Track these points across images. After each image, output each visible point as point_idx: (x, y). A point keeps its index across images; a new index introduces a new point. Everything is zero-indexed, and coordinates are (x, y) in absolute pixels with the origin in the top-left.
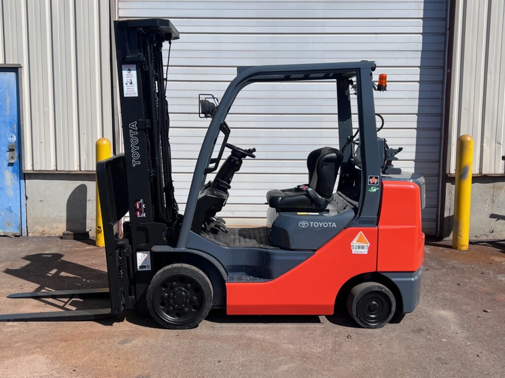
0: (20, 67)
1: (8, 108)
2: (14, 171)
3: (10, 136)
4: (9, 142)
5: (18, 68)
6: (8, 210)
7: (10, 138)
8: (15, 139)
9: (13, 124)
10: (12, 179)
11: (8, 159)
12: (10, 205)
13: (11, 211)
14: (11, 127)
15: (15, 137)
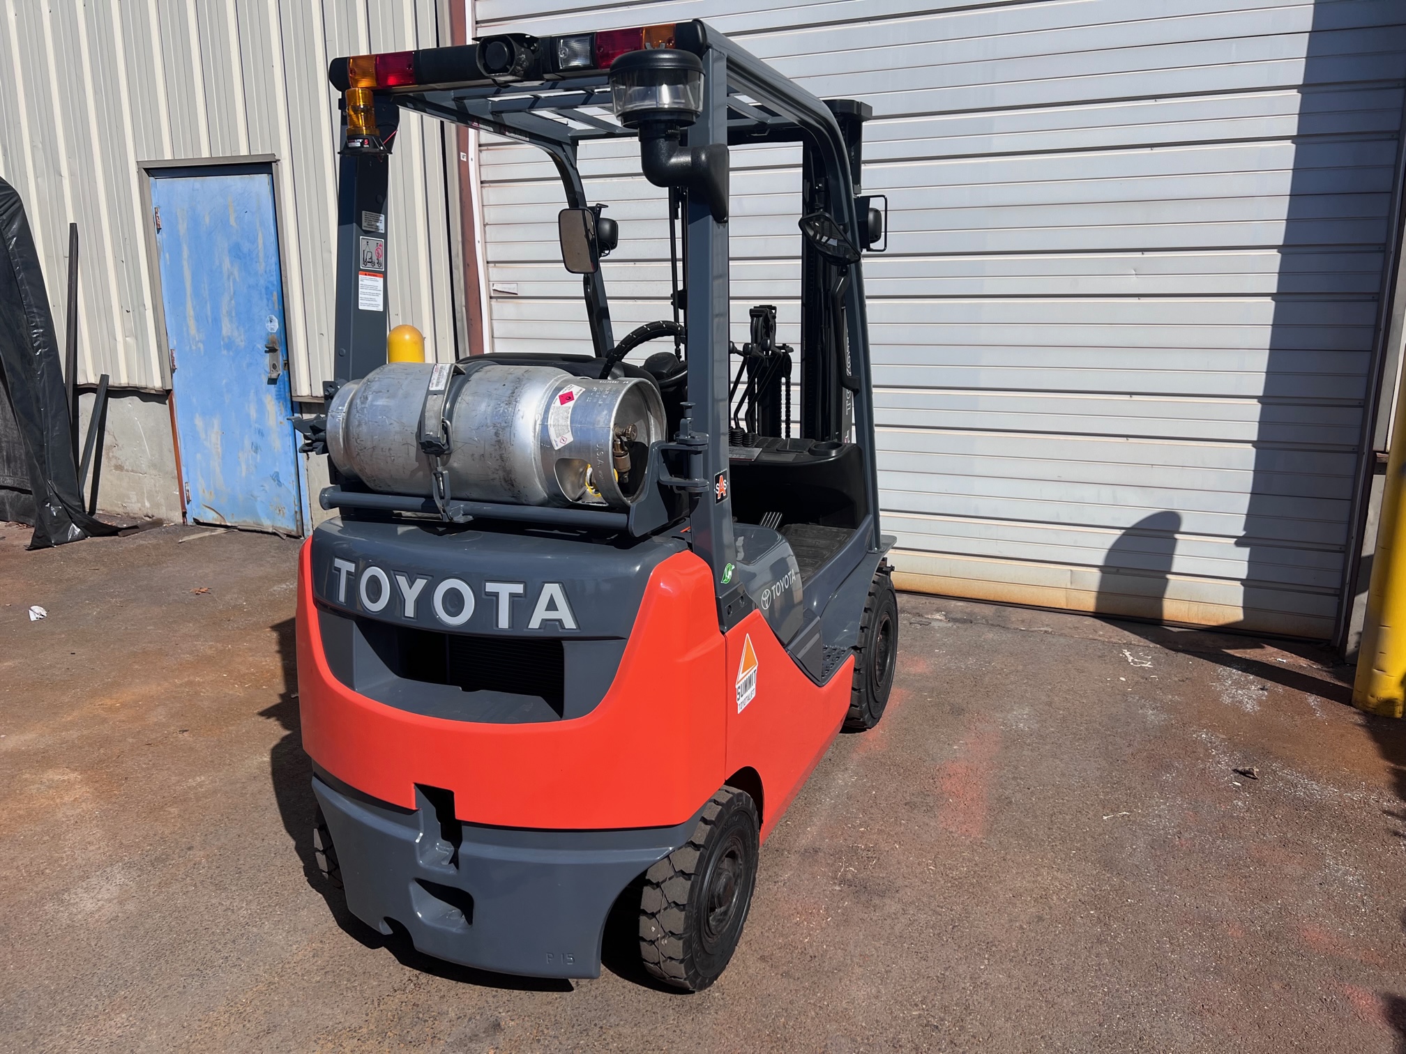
0: (275, 162)
1: (261, 255)
2: (279, 397)
3: (268, 319)
4: (268, 334)
5: (270, 163)
6: (274, 480)
7: (269, 324)
8: (275, 326)
9: (272, 293)
10: (276, 413)
11: (268, 370)
12: (277, 470)
13: (280, 484)
14: (268, 300)
15: (277, 320)
